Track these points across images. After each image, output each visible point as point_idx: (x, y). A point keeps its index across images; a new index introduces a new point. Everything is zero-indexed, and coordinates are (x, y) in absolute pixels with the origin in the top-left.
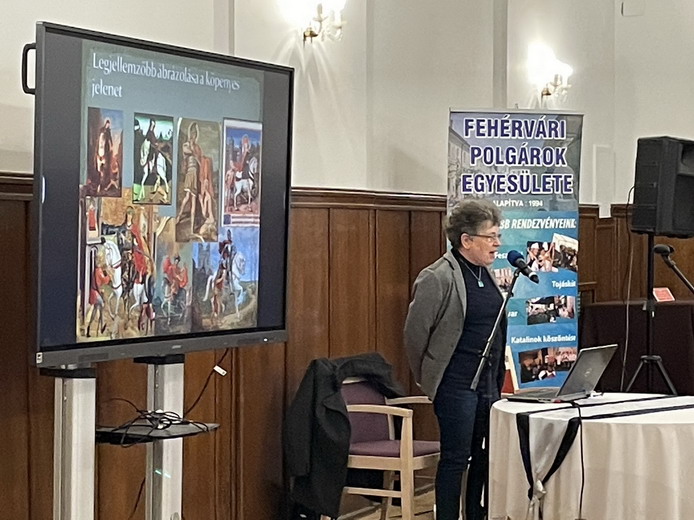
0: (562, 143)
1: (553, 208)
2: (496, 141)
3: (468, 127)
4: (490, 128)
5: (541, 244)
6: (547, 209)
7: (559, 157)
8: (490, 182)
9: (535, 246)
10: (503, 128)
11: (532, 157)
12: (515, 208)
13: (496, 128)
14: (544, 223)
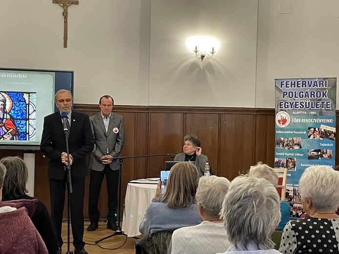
0: (325, 89)
1: (321, 114)
2: (294, 89)
3: (282, 84)
5: (315, 129)
6: (318, 115)
7: (324, 95)
8: (291, 105)
9: (312, 129)
10: (298, 84)
11: (311, 95)
12: (302, 115)
13: (294, 84)
14: (316, 121)
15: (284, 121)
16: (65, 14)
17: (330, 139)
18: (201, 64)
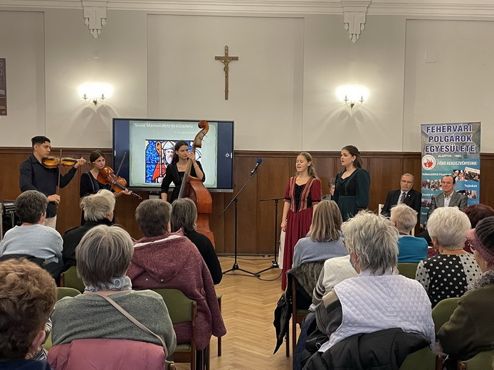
0: (470, 133)
1: (465, 157)
2: (440, 134)
3: (428, 130)
4: (437, 129)
5: (460, 171)
6: (463, 158)
7: (468, 138)
8: (437, 149)
9: (458, 171)
10: (443, 129)
11: (456, 139)
12: (448, 158)
13: (440, 129)
14: (461, 163)
15: (430, 164)
16: (226, 70)
17: (475, 180)
18: (351, 112)
